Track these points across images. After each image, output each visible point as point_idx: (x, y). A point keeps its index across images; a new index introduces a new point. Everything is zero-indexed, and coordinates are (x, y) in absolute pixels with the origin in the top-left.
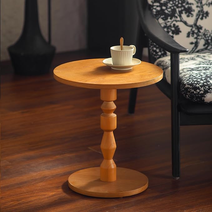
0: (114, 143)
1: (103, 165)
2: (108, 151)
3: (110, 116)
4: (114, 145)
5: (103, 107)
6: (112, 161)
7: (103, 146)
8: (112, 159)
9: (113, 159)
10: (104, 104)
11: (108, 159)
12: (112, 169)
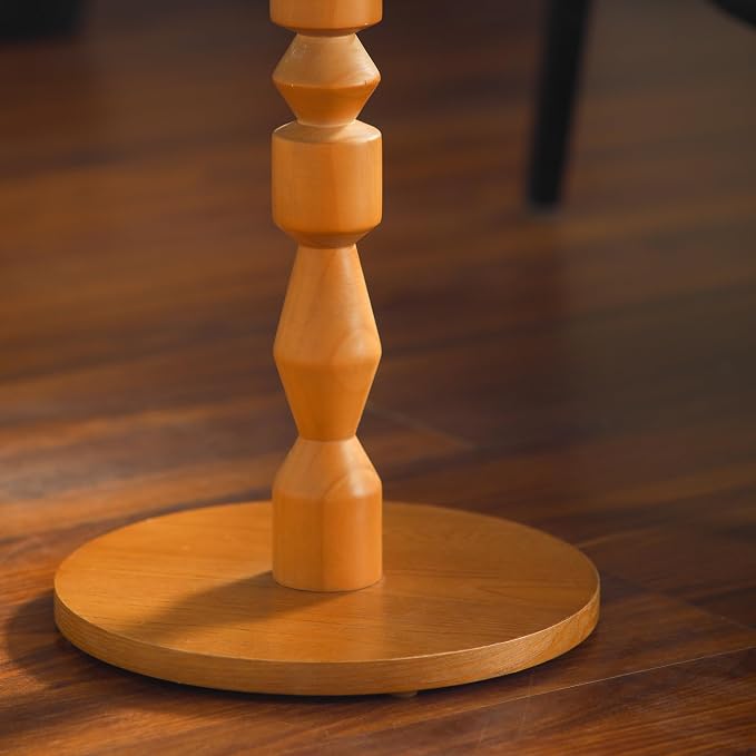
0: (365, 326)
1: (292, 476)
2: (324, 377)
3: (338, 137)
4: (365, 341)
5: (286, 76)
6: (352, 451)
7: (290, 345)
8: (355, 439)
9: (358, 435)
10: (294, 53)
11: (326, 433)
12: (351, 503)
